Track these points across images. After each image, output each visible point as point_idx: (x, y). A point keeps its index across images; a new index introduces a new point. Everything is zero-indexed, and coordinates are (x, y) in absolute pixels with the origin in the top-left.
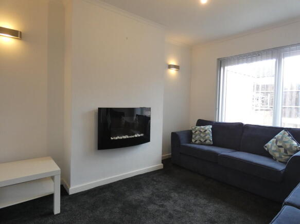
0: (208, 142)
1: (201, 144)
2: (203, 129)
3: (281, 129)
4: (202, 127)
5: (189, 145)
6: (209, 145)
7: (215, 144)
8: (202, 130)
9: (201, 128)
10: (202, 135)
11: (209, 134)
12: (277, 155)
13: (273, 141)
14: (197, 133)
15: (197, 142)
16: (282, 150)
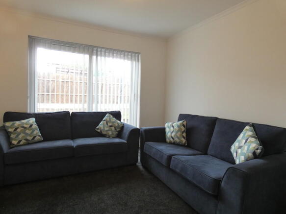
0: (37, 138)
1: (28, 143)
2: (26, 124)
3: (106, 113)
4: (23, 121)
5: (12, 150)
6: (39, 142)
7: (46, 138)
8: (25, 126)
9: (23, 123)
10: (28, 132)
11: (36, 128)
12: (110, 133)
13: (104, 123)
14: (19, 130)
15: (21, 143)
16: (113, 128)
